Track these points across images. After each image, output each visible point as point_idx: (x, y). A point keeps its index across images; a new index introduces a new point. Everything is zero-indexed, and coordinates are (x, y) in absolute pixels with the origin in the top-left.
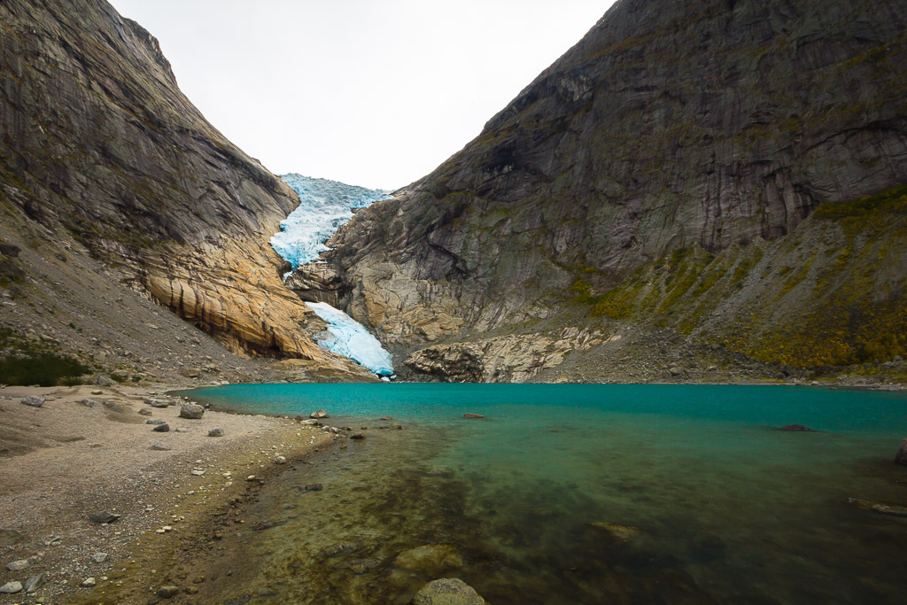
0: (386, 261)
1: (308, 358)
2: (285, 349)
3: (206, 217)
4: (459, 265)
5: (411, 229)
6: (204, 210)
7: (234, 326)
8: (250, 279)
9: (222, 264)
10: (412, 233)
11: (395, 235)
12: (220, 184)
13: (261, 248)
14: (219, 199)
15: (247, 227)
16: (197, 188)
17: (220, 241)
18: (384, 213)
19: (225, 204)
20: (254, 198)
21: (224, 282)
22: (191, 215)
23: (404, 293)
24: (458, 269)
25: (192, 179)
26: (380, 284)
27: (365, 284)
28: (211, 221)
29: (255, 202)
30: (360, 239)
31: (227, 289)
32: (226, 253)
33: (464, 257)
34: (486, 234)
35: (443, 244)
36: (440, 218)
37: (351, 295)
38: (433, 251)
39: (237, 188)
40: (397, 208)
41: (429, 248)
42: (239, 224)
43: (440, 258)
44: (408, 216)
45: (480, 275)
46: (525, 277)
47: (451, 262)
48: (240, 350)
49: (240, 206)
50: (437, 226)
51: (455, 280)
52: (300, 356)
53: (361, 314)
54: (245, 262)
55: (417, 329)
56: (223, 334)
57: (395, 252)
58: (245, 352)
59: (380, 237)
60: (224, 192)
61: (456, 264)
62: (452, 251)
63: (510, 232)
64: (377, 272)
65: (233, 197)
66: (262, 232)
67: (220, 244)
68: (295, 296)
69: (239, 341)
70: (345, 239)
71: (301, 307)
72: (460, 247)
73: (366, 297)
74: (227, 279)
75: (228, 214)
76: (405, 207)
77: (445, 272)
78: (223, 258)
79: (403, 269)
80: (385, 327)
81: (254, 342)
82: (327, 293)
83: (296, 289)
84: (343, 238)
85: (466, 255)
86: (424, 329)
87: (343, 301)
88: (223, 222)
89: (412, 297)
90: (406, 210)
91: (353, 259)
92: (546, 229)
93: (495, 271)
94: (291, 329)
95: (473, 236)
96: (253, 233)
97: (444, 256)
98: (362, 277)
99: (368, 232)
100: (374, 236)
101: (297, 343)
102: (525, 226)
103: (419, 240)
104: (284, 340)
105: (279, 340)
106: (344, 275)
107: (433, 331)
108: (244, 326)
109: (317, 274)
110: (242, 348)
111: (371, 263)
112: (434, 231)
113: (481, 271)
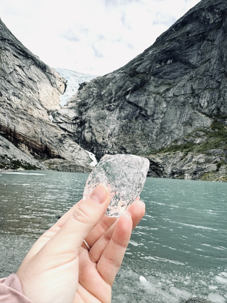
0: (103, 109)
1: (64, 159)
2: (52, 153)
3: (13, 83)
4: (143, 113)
5: (116, 93)
6: (12, 79)
7: (26, 139)
8: (34, 116)
9: (20, 107)
10: (117, 95)
11: (108, 96)
12: (20, 67)
13: (39, 100)
14: (19, 74)
15: (32, 89)
16: (9, 68)
17: (19, 95)
18: (102, 84)
19: (22, 77)
20: (36, 75)
21: (21, 116)
22: (6, 82)
23: (112, 127)
24: (142, 115)
25: (7, 63)
26: (100, 121)
27: (92, 121)
28: (15, 85)
29: (37, 77)
30: (90, 98)
31: (23, 120)
32: (22, 101)
33: (146, 109)
34: (158, 96)
35: (134, 101)
36: (132, 87)
37: (84, 126)
38: (128, 105)
39: (28, 69)
40: (109, 81)
41: (126, 103)
42: (29, 87)
43: (132, 109)
44: (115, 86)
45: (155, 118)
46: (182, 120)
47: (138, 111)
48: (28, 153)
49: (30, 79)
50: (130, 92)
51: (140, 121)
52: (59, 157)
53: (90, 137)
54: (31, 107)
55: (120, 146)
56: (20, 143)
57: (108, 105)
58: (31, 153)
59: (100, 97)
60: (22, 71)
61: (141, 112)
62: (139, 105)
63: (173, 95)
64: (98, 115)
65: (26, 74)
66: (39, 92)
67: (19, 97)
68: (56, 126)
69: (28, 147)
70: (81, 97)
71: (60, 132)
72: (144, 103)
73: (92, 128)
74: (22, 114)
75: (24, 82)
76: (114, 81)
77: (135, 116)
78: (21, 104)
79: (112, 114)
80: (102, 144)
81: (35, 148)
82: (72, 125)
83: (56, 122)
84: (80, 97)
85: (147, 107)
86: (124, 146)
87: (80, 129)
88: (21, 86)
89: (117, 129)
90: (114, 83)
91: (85, 108)
92: (194, 94)
93: (164, 117)
94: (55, 142)
95: (151, 97)
96: (35, 92)
97: (134, 108)
98: (90, 117)
99: (94, 94)
100: (97, 96)
101: (58, 150)
102: (181, 92)
103: (121, 99)
104: (51, 148)
105: (49, 148)
106: (81, 116)
107: (130, 148)
108: (31, 139)
109: (67, 114)
110: (30, 152)
111: (95, 110)
112: (129, 94)
113: (156, 116)
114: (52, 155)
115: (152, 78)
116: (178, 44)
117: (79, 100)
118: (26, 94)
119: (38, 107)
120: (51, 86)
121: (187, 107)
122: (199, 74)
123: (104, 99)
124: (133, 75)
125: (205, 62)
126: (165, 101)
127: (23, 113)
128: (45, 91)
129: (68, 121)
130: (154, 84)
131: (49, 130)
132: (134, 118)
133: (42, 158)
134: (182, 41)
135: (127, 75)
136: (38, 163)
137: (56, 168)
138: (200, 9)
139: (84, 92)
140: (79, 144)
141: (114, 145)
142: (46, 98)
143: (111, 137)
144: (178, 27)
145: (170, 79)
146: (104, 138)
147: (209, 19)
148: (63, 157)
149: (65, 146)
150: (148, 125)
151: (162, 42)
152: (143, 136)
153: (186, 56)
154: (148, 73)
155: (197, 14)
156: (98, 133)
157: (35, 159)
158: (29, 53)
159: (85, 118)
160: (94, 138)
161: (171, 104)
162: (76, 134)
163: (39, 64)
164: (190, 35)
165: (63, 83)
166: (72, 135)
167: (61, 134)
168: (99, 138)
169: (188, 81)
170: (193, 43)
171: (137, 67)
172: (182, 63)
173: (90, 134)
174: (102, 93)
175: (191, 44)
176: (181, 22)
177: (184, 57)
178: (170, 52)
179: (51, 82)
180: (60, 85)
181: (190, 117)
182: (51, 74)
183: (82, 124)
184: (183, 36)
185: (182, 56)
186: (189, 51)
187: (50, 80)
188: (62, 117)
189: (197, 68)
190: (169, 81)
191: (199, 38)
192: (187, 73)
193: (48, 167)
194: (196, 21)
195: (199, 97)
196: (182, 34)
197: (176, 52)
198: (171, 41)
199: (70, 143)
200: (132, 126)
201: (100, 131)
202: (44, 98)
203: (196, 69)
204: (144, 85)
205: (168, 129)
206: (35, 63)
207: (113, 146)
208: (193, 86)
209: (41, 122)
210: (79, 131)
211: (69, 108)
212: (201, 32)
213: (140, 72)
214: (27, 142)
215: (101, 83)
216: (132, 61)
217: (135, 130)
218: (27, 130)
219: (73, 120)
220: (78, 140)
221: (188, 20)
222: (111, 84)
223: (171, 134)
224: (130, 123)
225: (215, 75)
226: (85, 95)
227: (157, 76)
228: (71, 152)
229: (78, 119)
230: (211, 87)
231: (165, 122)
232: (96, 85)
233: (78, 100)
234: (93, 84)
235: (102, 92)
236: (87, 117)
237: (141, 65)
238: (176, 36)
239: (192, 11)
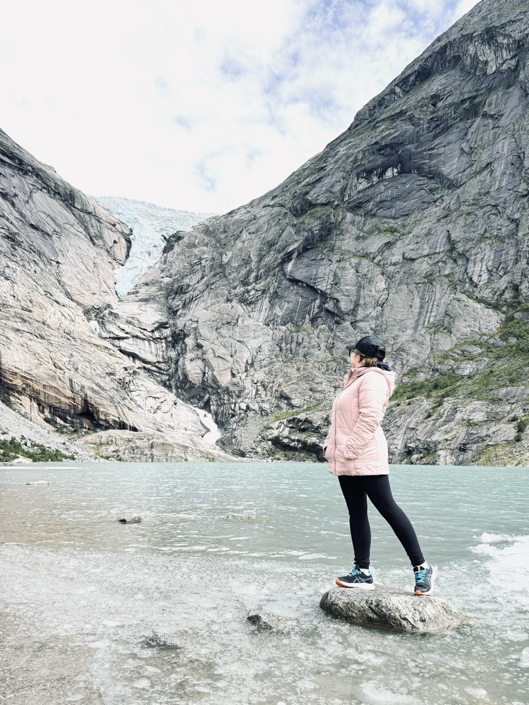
0: (228, 300)
1: (135, 429)
2: (102, 417)
4: (330, 305)
5: (261, 258)
8: (48, 322)
9: (11, 301)
10: (263, 263)
11: (240, 266)
12: (4, 196)
13: (59, 281)
14: (3, 216)
15: (40, 254)
17: (7, 271)
18: (223, 236)
19: (11, 223)
20: (49, 216)
21: (15, 325)
23: (254, 344)
24: (327, 311)
26: (224, 331)
27: (204, 331)
29: (51, 222)
30: (193, 272)
31: (20, 335)
32: (16, 287)
33: (336, 295)
34: (365, 262)
35: (306, 277)
36: (300, 242)
37: (183, 346)
38: (291, 288)
39: (28, 202)
40: (240, 230)
41: (286, 284)
42: (31, 249)
43: (302, 297)
44: (256, 241)
45: (359, 318)
46: (427, 320)
47: (318, 302)
48: (39, 418)
49: (32, 226)
50: (296, 254)
51: (324, 326)
52: (122, 426)
53: (199, 371)
54: (42, 299)
55: (276, 391)
56: (16, 395)
57: (240, 289)
58: (47, 420)
59: (220, 269)
60: (10, 206)
61: (324, 303)
62: (319, 287)
63: (401, 259)
64: (217, 315)
65: (21, 214)
66: (60, 261)
67: (7, 275)
68: (110, 346)
69: (39, 405)
70: (171, 271)
71: (120, 361)
72: (330, 281)
73: (204, 348)
74: (17, 320)
75: (17, 236)
76: (252, 228)
77: (309, 315)
78: (12, 293)
79: (252, 311)
80: (231, 388)
81: (58, 405)
82: (152, 343)
83: (110, 338)
84: (169, 270)
85: (338, 292)
86: (287, 391)
87: (173, 354)
88: (10, 246)
89: (266, 348)
90: (253, 233)
91: (183, 299)
92: (455, 252)
93: (382, 314)
94: (109, 389)
95: (348, 265)
96: (50, 261)
97: (307, 294)
98: (197, 321)
99: (203, 262)
100: (212, 268)
101: (118, 407)
102: (423, 250)
103: (272, 273)
104: (100, 404)
105: (93, 403)
106: (174, 319)
107: (300, 393)
108: (45, 383)
109: (137, 316)
110: (42, 415)
111: (209, 304)
112: (293, 261)
113: (361, 313)
114: (101, 422)
115: (349, 216)
116: (410, 128)
117: (167, 280)
118: (23, 266)
119: (58, 299)
120: (91, 243)
121: (438, 286)
122: (464, 202)
123: (230, 274)
124: (300, 211)
125: (479, 173)
126: (383, 274)
127: (21, 318)
128: (75, 256)
129: (141, 332)
130: (354, 231)
131: (91, 359)
132: (307, 320)
133: (75, 431)
134: (419, 119)
135: (285, 210)
136: (67, 443)
137: (115, 454)
138: (463, 36)
139: (177, 259)
140: (171, 391)
141: (260, 388)
142: (79, 276)
143: (252, 369)
144: (410, 83)
145: (394, 218)
146: (235, 372)
147: (486, 63)
148: (132, 425)
149: (136, 398)
150: (341, 335)
151: (370, 122)
152: (333, 362)
153: (431, 157)
154: (338, 205)
155: (456, 49)
156: (220, 360)
157: (57, 434)
158: (26, 159)
159: (185, 325)
160: (210, 373)
161: (398, 282)
162: (162, 366)
163: (55, 187)
164: (440, 104)
165: (120, 235)
166: (154, 368)
167: (122, 366)
168: (221, 372)
169: (439, 220)
170: (448, 124)
171: (311, 190)
172: (423, 176)
173: (200, 363)
174: (225, 259)
175: (442, 126)
176: (415, 71)
177: (428, 161)
178: (392, 149)
179: (89, 234)
180: (115, 242)
181: (446, 311)
182: (90, 213)
183: (177, 339)
184: (422, 106)
185: (423, 158)
186: (438, 144)
187: (86, 229)
188: (124, 324)
189: (459, 187)
190: (392, 223)
191: (462, 109)
192: (435, 202)
193: (92, 453)
194: (453, 68)
195: (468, 260)
196: (419, 102)
197: (406, 147)
198: (393, 119)
199: (148, 389)
200: (303, 339)
201: (224, 354)
202: (73, 277)
203: (458, 191)
204: (328, 235)
205: (392, 343)
206: (45, 186)
207: (257, 390)
208: (450, 232)
209: (70, 338)
210: (170, 358)
211: (140, 300)
212: (466, 97)
213: (319, 202)
214: (33, 390)
215: (221, 233)
216: (298, 175)
217: (312, 351)
218: (32, 360)
219: (153, 331)
220: (169, 380)
221: (433, 65)
222: (245, 235)
223: (401, 355)
224: (298, 331)
225: (505, 203)
226: (181, 266)
227: (361, 212)
228: (152, 412)
229: (166, 328)
230: (495, 234)
231: (384, 327)
232: (207, 239)
233: (162, 280)
234: (199, 236)
235: (224, 256)
236: (190, 322)
237: (319, 185)
238: (405, 108)
239: (443, 43)
